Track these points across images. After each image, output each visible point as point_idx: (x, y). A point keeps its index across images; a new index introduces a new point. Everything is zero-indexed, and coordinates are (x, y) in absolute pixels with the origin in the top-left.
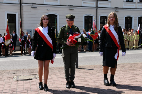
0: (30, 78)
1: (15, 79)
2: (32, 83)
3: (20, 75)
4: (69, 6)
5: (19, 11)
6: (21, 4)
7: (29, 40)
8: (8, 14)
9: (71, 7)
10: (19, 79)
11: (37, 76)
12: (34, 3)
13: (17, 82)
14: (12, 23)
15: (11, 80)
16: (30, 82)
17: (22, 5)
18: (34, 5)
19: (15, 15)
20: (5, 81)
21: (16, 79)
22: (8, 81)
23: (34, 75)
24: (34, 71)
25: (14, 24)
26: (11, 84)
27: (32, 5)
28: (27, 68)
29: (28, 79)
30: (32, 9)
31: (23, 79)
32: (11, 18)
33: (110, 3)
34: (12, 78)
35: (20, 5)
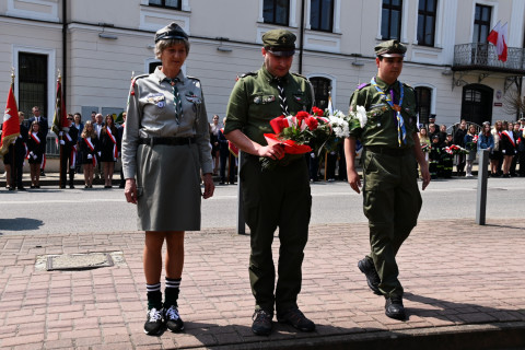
0: (93, 264)
1: (41, 266)
2: (97, 281)
3: (59, 251)
4: (216, 39)
5: (60, 45)
6: (65, 23)
7: (89, 140)
8: (21, 54)
9: (224, 43)
10: (54, 267)
11: (114, 258)
12: (108, 22)
13: (46, 277)
14: (35, 82)
15: (29, 270)
16: (91, 277)
17: (70, 26)
18: (107, 29)
19: (44, 58)
20: (7, 271)
21: (44, 266)
22: (16, 271)
23: (104, 253)
24: (106, 242)
25: (41, 87)
26: (25, 281)
27: (101, 29)
28: (82, 231)
29: (85, 265)
30: (100, 41)
31: (69, 266)
32: (33, 67)
33: (337, 40)
34: (32, 262)
35: (61, 27)
